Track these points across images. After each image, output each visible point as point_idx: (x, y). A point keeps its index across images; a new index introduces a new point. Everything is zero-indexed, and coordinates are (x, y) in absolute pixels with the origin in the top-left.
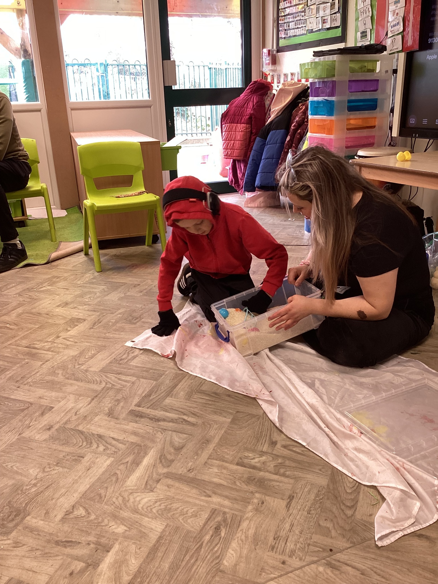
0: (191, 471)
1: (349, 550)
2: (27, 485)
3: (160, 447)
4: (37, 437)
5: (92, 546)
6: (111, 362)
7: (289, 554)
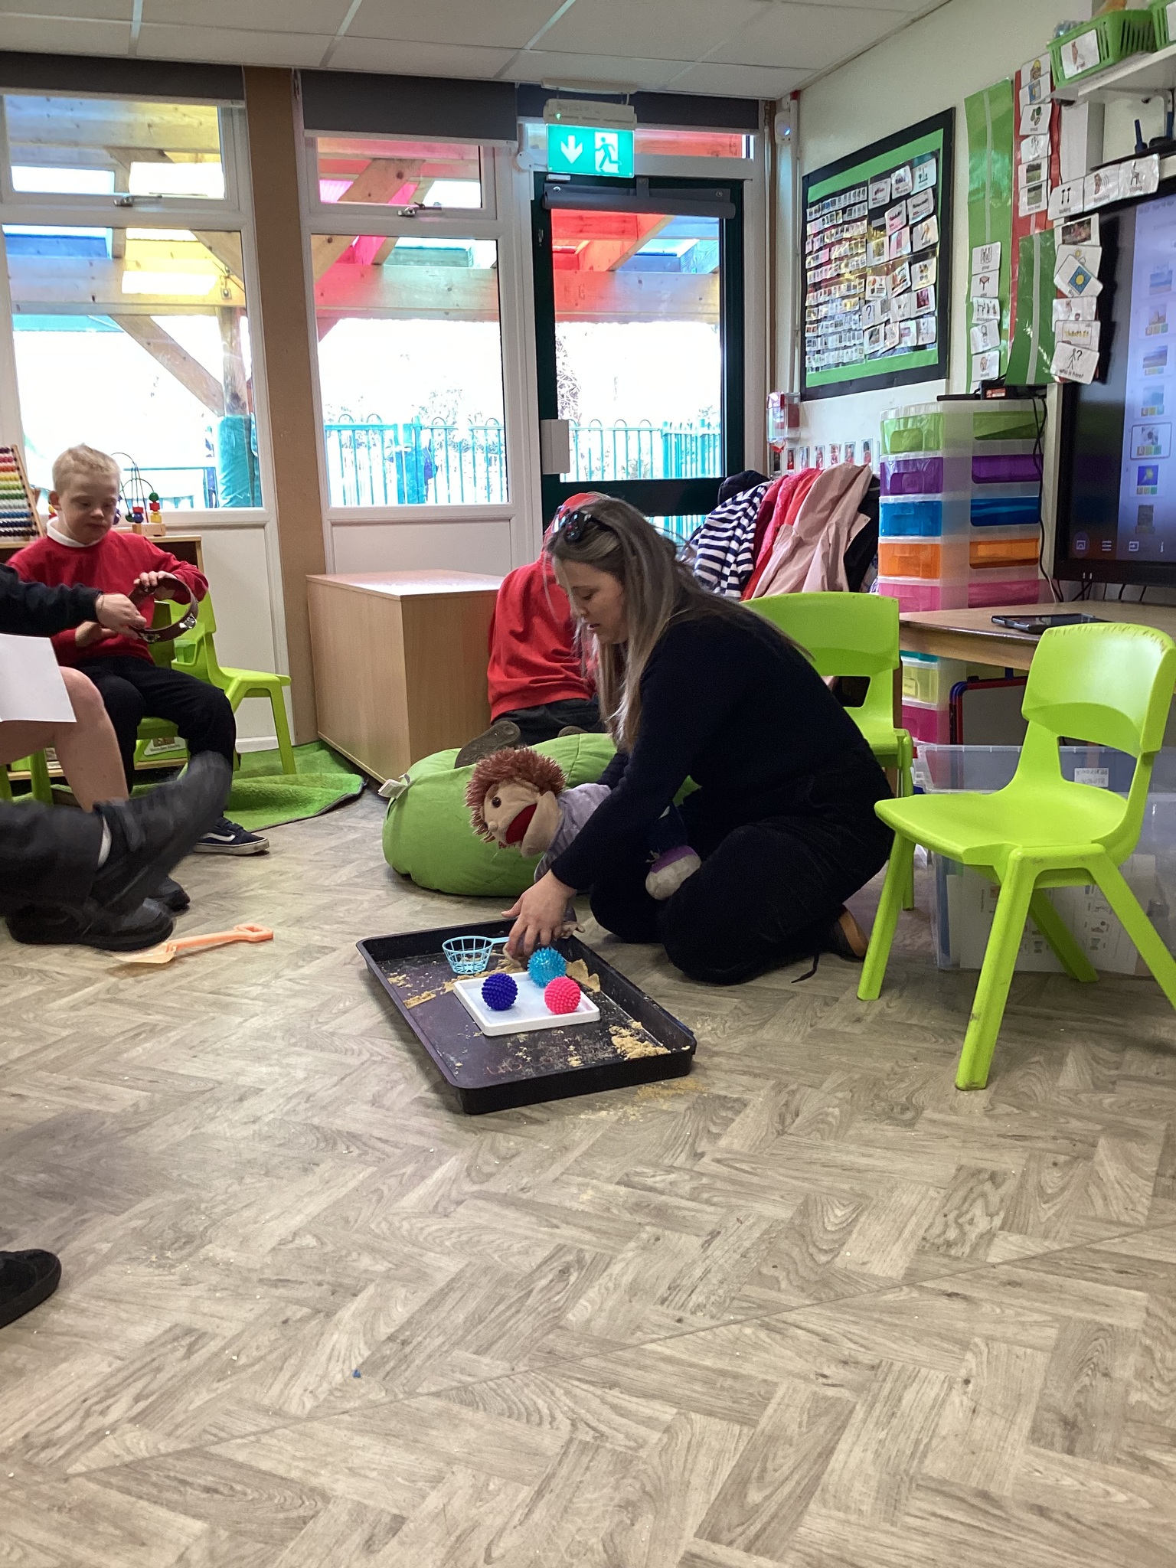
0: (525, 1190)
1: (809, 1309)
2: (208, 1202)
3: (469, 1154)
4: (231, 1133)
5: (326, 1287)
7: (693, 1310)
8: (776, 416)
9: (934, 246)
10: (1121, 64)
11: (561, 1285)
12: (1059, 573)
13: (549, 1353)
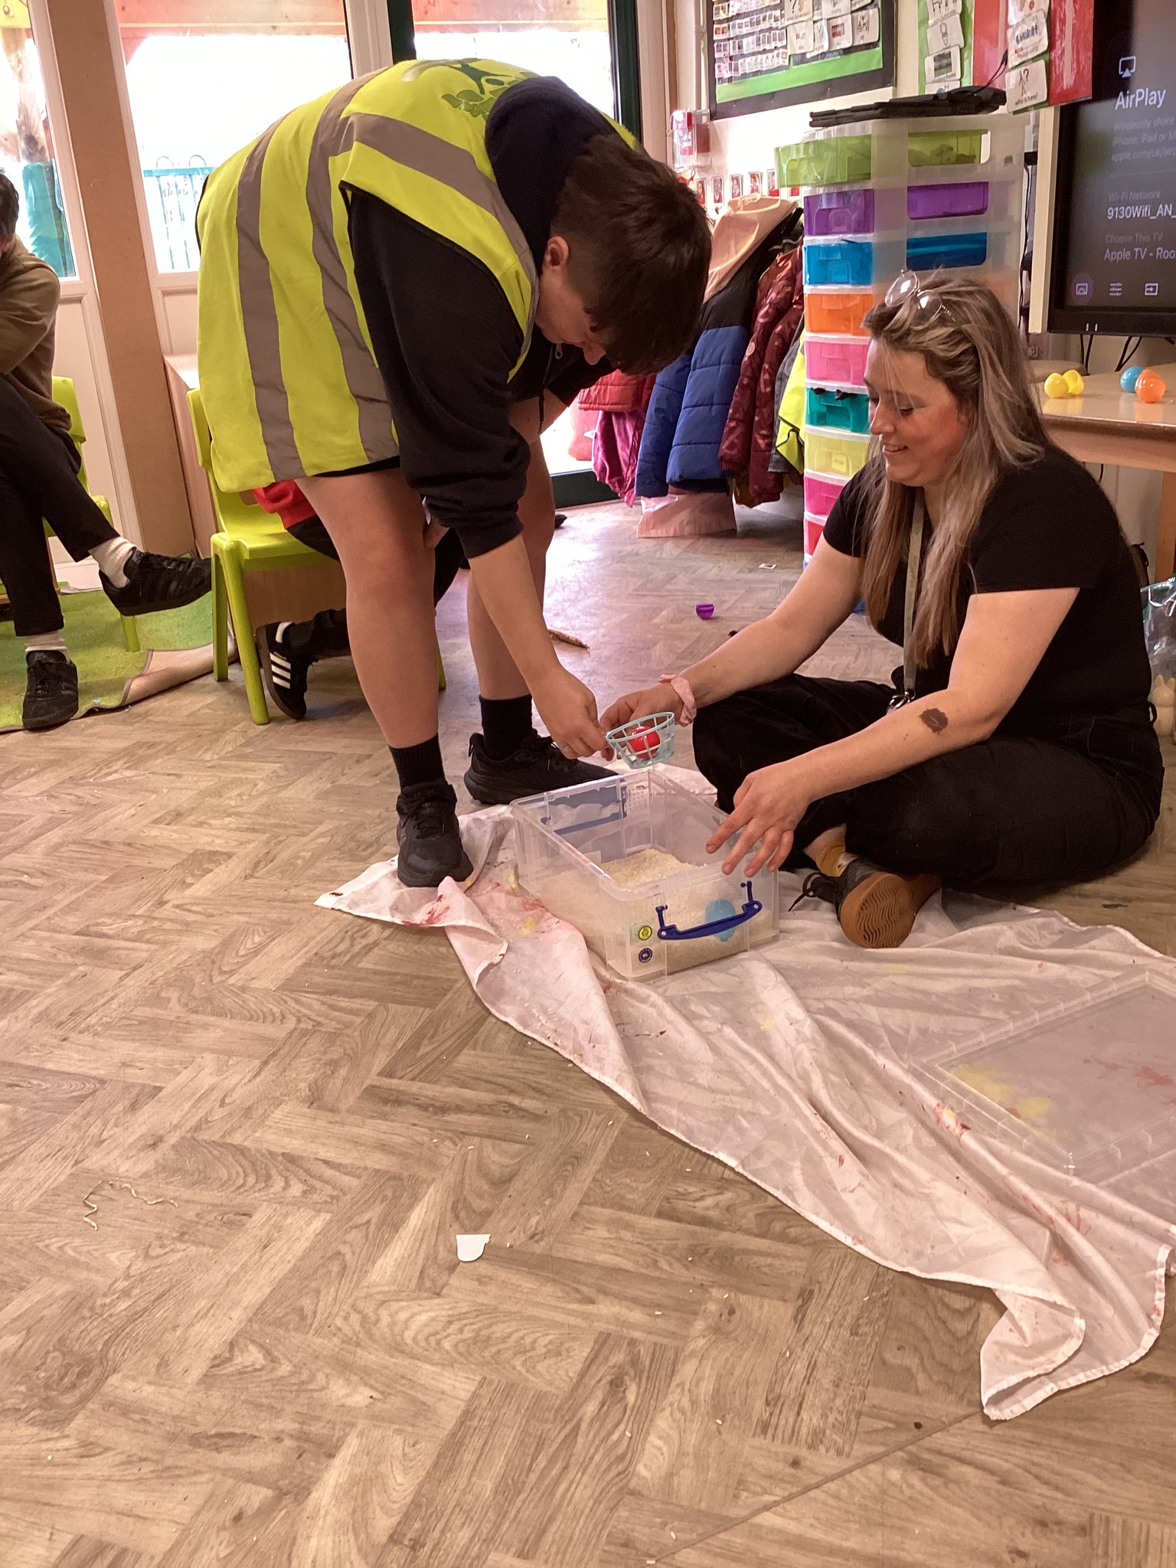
0: (536, 1238)
1: (965, 1423)
2: (105, 1295)
3: (452, 1180)
4: (124, 1167)
5: (288, 1443)
6: (307, 964)
7: (809, 1439)
8: (682, 139)
12: (1054, 323)
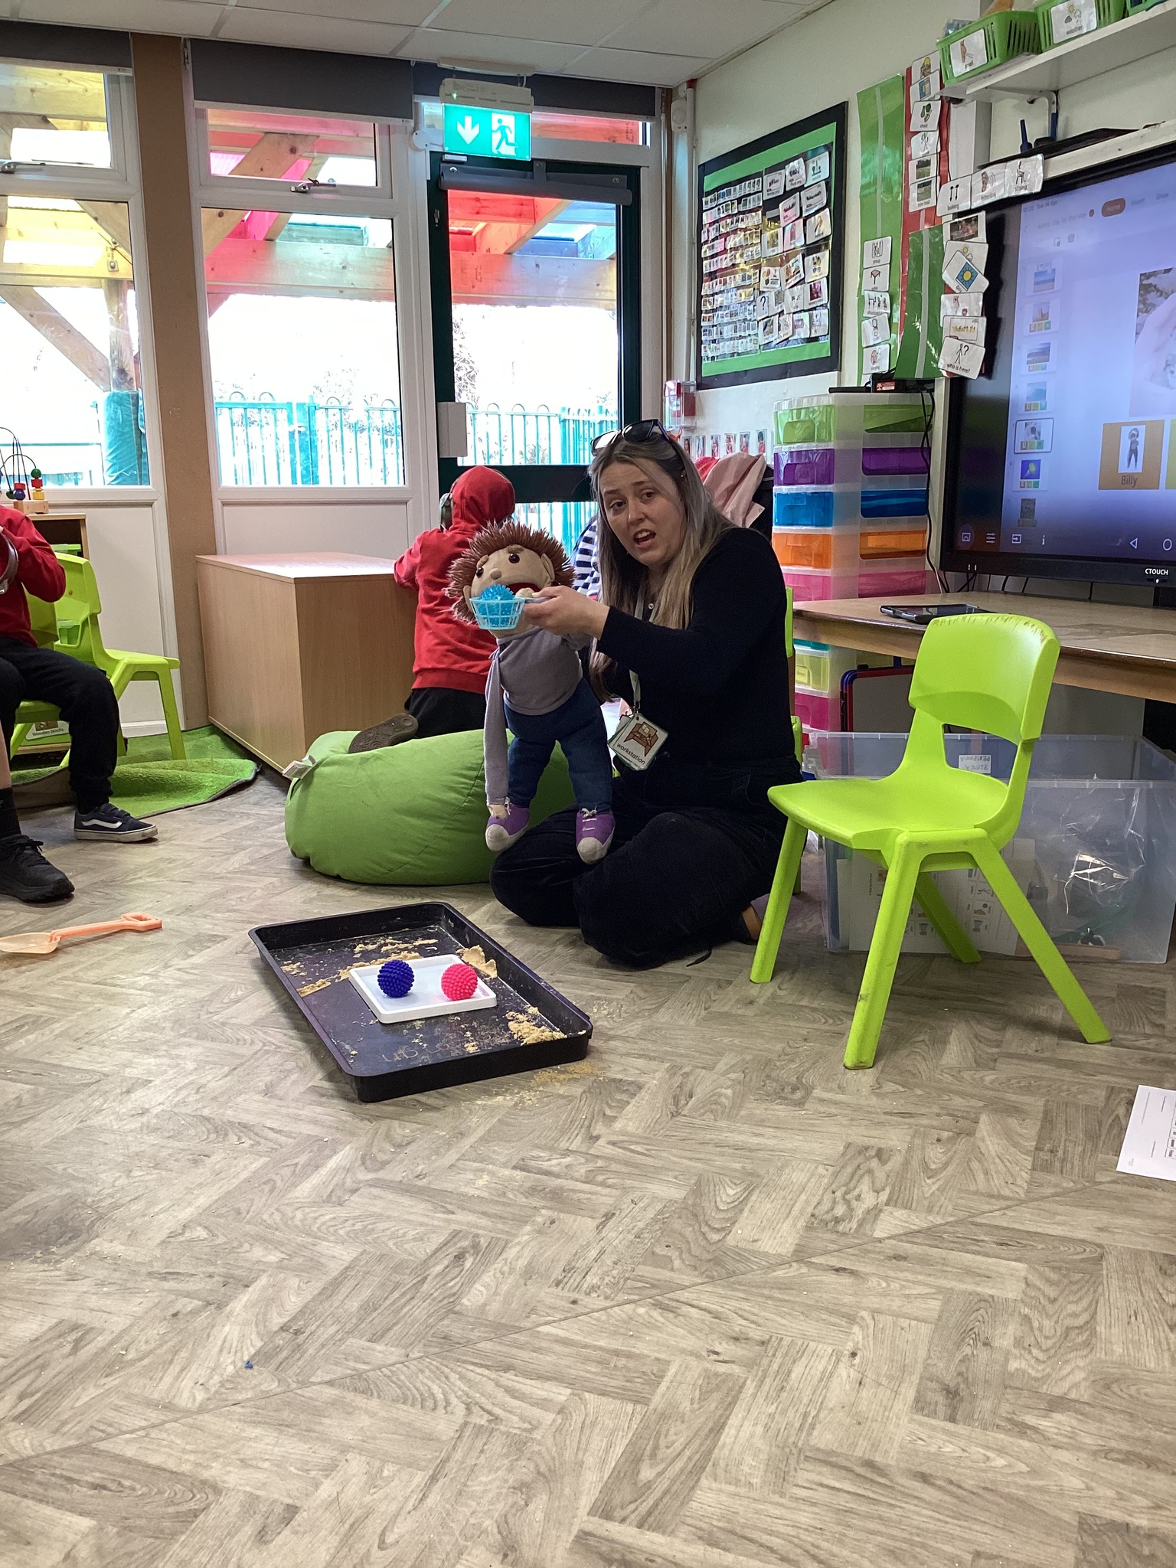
0: (420, 1177)
1: (701, 1287)
2: (95, 1196)
3: (364, 1142)
4: (118, 1125)
5: (217, 1279)
7: (588, 1291)
8: (672, 405)
9: (826, 238)
10: (1008, 65)
11: (457, 1270)
12: (945, 565)
13: (445, 1338)
